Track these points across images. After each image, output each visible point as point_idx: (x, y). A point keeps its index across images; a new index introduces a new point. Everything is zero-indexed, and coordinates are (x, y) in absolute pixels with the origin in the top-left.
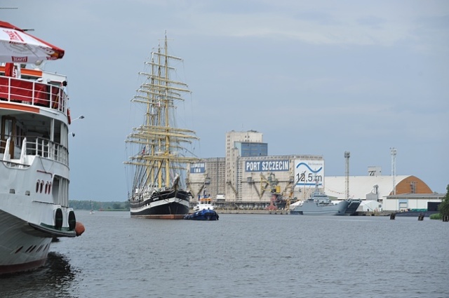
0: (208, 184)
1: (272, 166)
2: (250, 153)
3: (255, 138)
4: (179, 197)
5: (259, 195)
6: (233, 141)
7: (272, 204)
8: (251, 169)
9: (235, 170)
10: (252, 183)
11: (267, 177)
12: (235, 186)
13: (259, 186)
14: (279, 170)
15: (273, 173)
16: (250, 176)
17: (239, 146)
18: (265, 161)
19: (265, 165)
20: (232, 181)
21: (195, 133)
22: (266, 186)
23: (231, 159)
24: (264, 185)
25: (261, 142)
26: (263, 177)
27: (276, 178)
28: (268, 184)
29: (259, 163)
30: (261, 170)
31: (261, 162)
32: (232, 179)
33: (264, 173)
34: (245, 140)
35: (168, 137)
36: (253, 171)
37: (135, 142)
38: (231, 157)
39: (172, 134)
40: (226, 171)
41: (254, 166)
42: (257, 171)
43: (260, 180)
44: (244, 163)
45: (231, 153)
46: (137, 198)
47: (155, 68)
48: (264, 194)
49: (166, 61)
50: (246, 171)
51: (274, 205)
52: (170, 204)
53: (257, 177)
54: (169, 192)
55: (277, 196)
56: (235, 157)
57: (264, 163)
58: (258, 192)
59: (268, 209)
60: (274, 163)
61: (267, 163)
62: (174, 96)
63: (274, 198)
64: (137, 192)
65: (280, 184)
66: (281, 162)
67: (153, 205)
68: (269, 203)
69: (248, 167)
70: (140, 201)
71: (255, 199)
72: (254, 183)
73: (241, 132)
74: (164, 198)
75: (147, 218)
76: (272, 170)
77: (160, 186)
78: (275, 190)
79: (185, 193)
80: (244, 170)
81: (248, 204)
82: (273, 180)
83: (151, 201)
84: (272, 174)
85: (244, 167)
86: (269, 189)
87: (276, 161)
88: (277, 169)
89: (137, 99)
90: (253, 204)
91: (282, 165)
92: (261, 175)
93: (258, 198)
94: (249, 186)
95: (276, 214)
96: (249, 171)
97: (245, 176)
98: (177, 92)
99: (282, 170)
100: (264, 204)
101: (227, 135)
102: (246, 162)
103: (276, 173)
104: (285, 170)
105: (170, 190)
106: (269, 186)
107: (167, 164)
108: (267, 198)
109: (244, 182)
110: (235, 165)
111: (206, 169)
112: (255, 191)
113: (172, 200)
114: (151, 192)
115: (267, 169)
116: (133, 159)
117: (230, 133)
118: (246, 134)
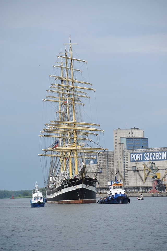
0: (101, 173)
1: (152, 156)
2: (134, 147)
3: (137, 134)
4: (86, 183)
5: (143, 181)
6: (119, 137)
7: (154, 188)
8: (136, 160)
9: (122, 160)
10: (136, 171)
11: (148, 166)
12: (122, 174)
13: (142, 174)
14: (158, 160)
15: (154, 162)
16: (135, 165)
17: (125, 141)
18: (147, 153)
19: (147, 156)
20: (120, 169)
21: (99, 126)
22: (148, 173)
23: (118, 152)
24: (147, 172)
25: (142, 137)
26: (145, 166)
27: (156, 166)
28: (149, 172)
29: (141, 154)
30: (143, 160)
31: (143, 154)
32: (120, 168)
33: (146, 163)
34: (129, 135)
35: (76, 130)
36: (137, 161)
37: (47, 136)
38: (118, 150)
39: (78, 128)
40: (115, 161)
41: (138, 157)
42: (140, 161)
43: (143, 168)
44: (129, 154)
45: (118, 147)
46: (51, 185)
47: (63, 71)
48: (147, 180)
49: (71, 63)
50: (131, 161)
51: (156, 188)
52: (78, 190)
53: (140, 166)
54: (77, 179)
55: (158, 181)
56: (122, 150)
57: (145, 154)
58: (141, 178)
59: (151, 193)
60: (154, 153)
61: (148, 154)
62: (81, 94)
63: (155, 183)
64: (51, 180)
65: (160, 171)
66: (160, 153)
67: (64, 191)
68: (151, 188)
69: (132, 158)
70: (53, 188)
71: (140, 184)
72: (138, 171)
73: (126, 129)
74: (73, 184)
75: (60, 203)
76: (153, 160)
77: (71, 174)
78: (156, 177)
79: (92, 179)
80: (129, 161)
81: (134, 188)
82: (154, 168)
83: (62, 187)
84: (152, 163)
85: (129, 158)
86: (151, 175)
87: (155, 152)
88: (157, 159)
89: (48, 99)
90: (138, 188)
91: (160, 156)
92: (144, 164)
93: (142, 183)
94: (134, 174)
95: (158, 196)
96: (134, 161)
97: (131, 165)
98: (83, 91)
99: (161, 160)
100: (147, 188)
101: (114, 132)
102: (131, 154)
103: (156, 162)
104: (163, 160)
105: (78, 177)
106: (151, 173)
107: (75, 155)
108: (149, 183)
109: (129, 171)
110: (122, 157)
111: (98, 160)
112: (139, 178)
113: (79, 187)
114: (62, 180)
115: (148, 159)
116: (46, 151)
117: (117, 130)
118: (130, 131)
